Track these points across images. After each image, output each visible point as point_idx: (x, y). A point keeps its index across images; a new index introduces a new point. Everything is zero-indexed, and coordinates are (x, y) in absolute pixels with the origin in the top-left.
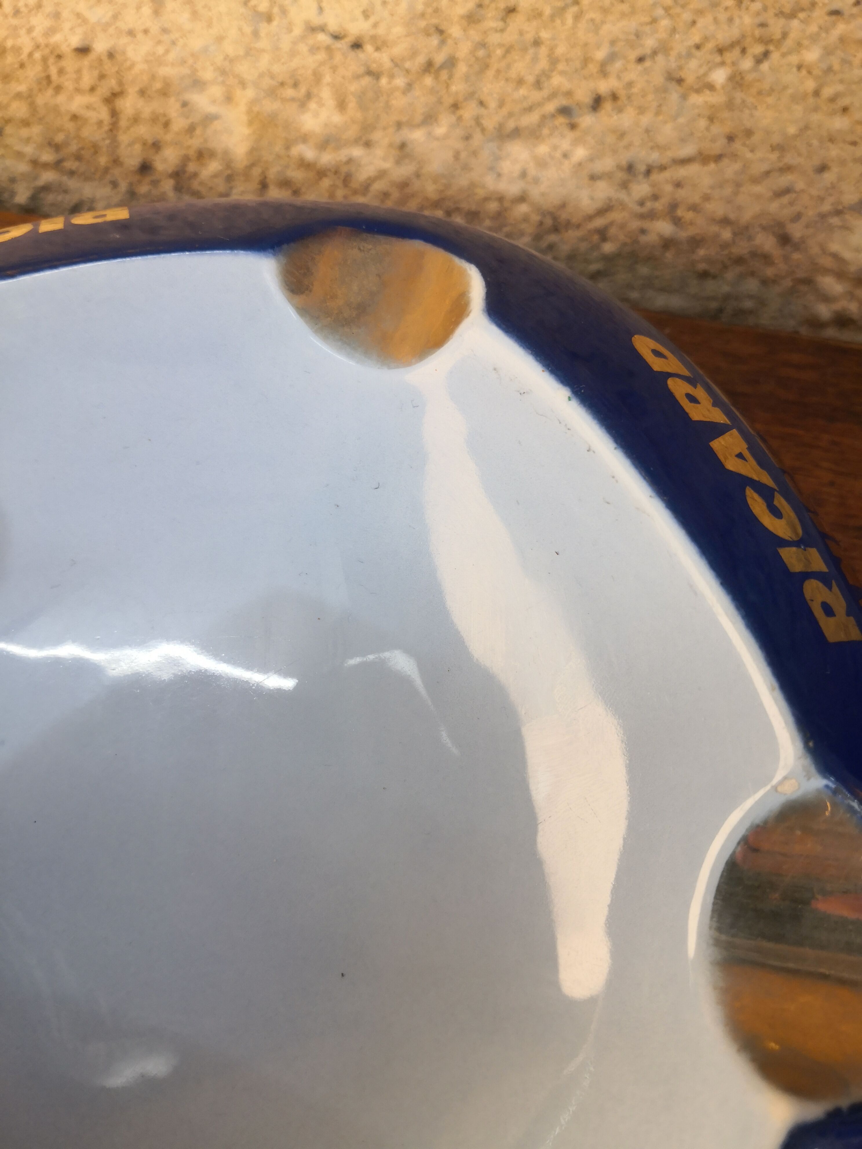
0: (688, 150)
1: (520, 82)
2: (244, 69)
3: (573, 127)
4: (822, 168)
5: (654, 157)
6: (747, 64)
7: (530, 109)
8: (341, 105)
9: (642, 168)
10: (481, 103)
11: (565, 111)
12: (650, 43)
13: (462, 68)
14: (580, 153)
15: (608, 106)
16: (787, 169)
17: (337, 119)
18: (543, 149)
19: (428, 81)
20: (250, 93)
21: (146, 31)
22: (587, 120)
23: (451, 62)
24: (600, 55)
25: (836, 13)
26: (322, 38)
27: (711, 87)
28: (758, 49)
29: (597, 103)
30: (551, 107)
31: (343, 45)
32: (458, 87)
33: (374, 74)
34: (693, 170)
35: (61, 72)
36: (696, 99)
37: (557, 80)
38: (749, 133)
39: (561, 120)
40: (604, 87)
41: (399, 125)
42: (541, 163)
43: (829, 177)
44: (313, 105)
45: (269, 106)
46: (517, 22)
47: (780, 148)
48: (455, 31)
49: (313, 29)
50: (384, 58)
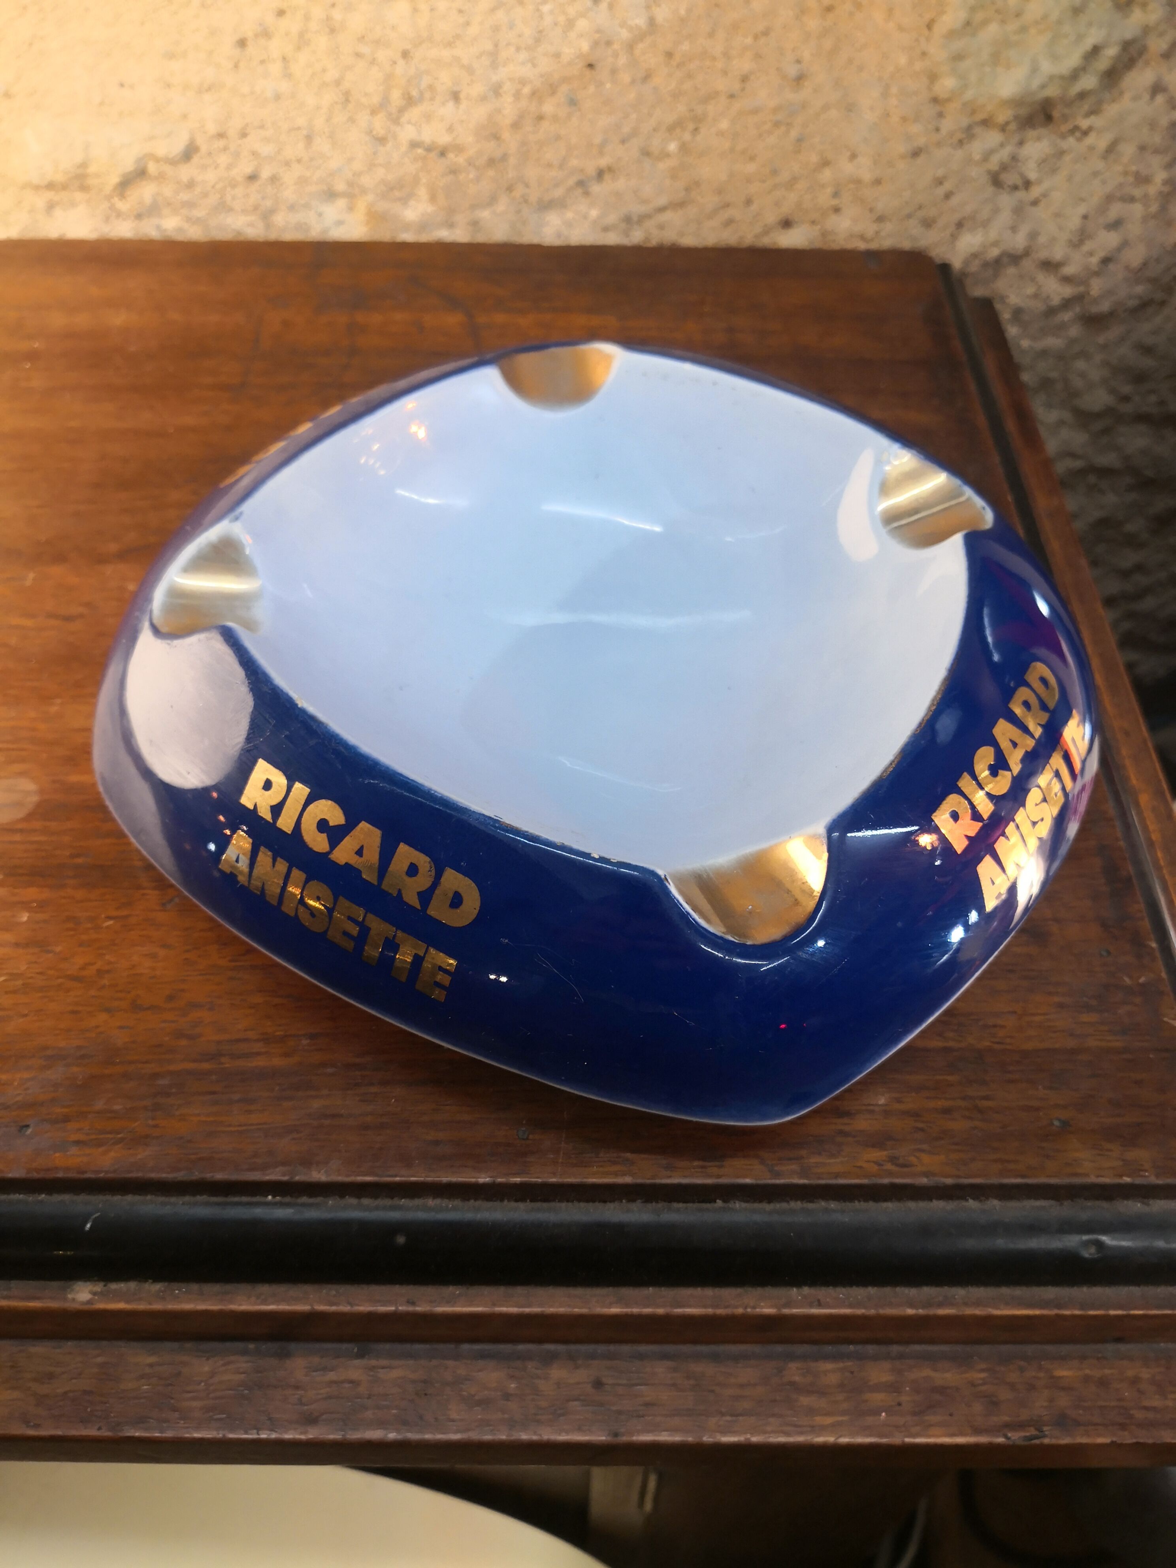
0: (662, 201)
1: (550, 165)
2: (366, 181)
3: (587, 194)
4: (749, 202)
5: (643, 209)
6: (687, 136)
7: (556, 185)
8: (433, 198)
9: (635, 219)
10: (527, 186)
11: (581, 183)
12: (626, 130)
13: (512, 161)
14: (594, 213)
15: (607, 177)
16: (727, 205)
17: (430, 209)
18: (569, 215)
19: (491, 173)
20: (370, 197)
21: (299, 161)
22: (596, 188)
23: (504, 158)
24: (597, 140)
25: (732, 96)
26: (420, 151)
27: (668, 155)
28: (691, 126)
29: (600, 174)
30: (571, 182)
31: (433, 155)
32: (511, 174)
33: (454, 171)
34: (667, 216)
35: (234, 198)
36: (662, 166)
37: (574, 162)
38: (697, 184)
39: (580, 191)
40: (603, 162)
41: (473, 207)
42: (569, 224)
43: (754, 207)
44: (412, 203)
45: (382, 206)
46: (545, 124)
47: (719, 192)
48: (506, 135)
49: (414, 145)
50: (461, 160)
